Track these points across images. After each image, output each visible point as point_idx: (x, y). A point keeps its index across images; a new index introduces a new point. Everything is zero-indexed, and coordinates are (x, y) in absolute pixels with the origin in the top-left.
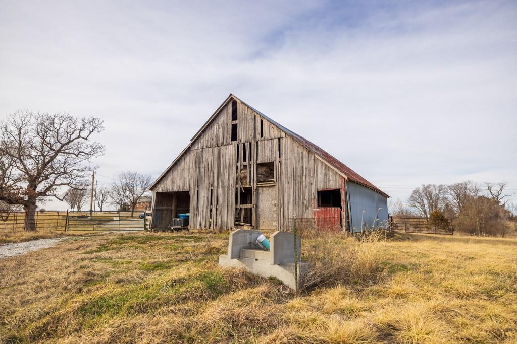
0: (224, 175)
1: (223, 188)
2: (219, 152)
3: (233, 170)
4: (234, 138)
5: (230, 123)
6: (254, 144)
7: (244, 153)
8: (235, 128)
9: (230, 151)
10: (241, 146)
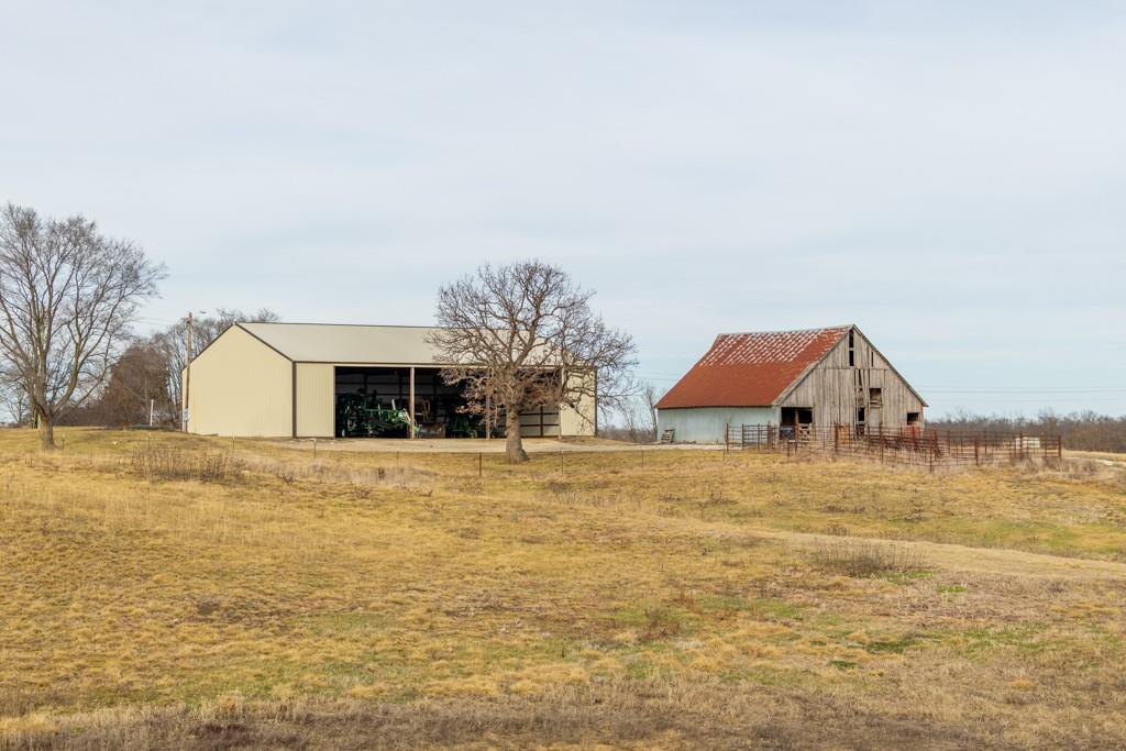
0: (844, 395)
1: (845, 407)
2: (839, 374)
3: (853, 391)
4: (852, 363)
5: (848, 349)
6: (866, 372)
7: (859, 378)
8: (851, 353)
9: (848, 374)
10: (857, 372)
